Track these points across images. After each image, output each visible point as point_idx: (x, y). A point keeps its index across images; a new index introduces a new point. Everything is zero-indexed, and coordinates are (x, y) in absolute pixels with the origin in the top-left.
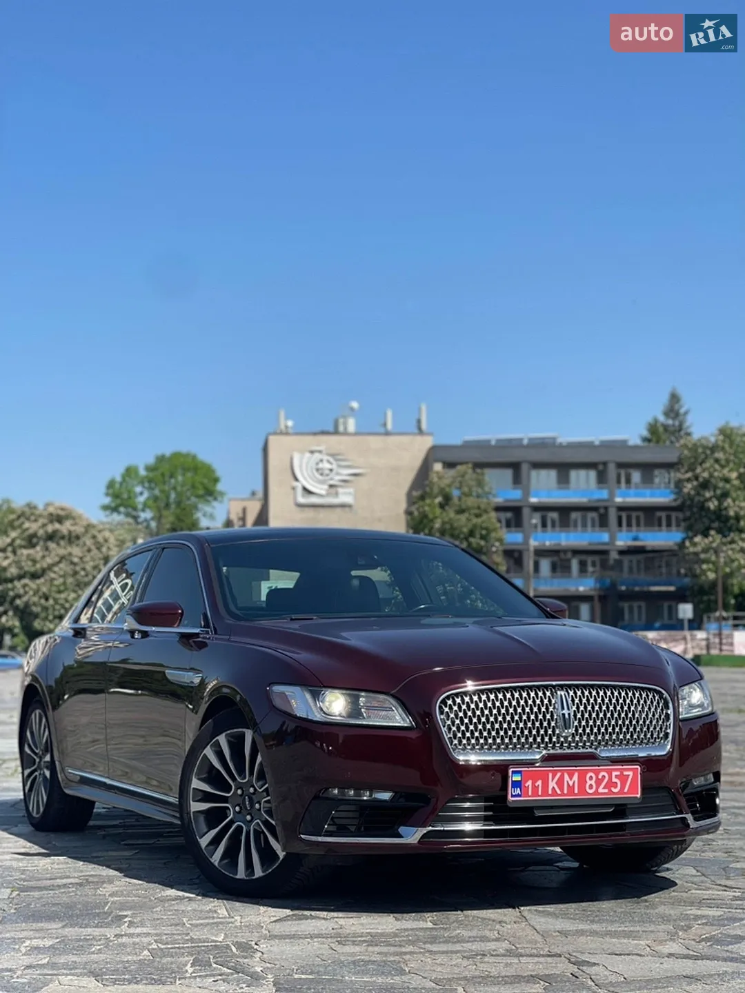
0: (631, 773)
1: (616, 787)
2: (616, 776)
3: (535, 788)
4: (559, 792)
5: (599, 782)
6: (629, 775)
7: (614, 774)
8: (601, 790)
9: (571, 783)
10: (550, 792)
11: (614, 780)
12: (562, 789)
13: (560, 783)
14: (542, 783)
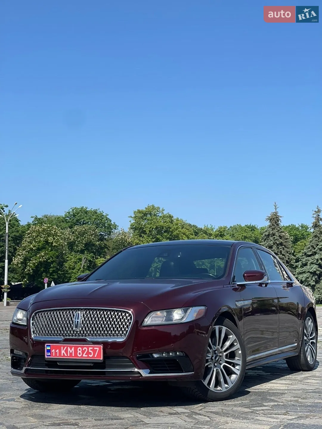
0: (98, 349)
1: (91, 355)
2: (91, 350)
3: (56, 353)
4: (66, 355)
5: (83, 352)
6: (97, 350)
7: (90, 348)
8: (84, 355)
9: (71, 352)
10: (62, 355)
11: (90, 351)
12: (67, 354)
13: (66, 351)
14: (59, 351)
